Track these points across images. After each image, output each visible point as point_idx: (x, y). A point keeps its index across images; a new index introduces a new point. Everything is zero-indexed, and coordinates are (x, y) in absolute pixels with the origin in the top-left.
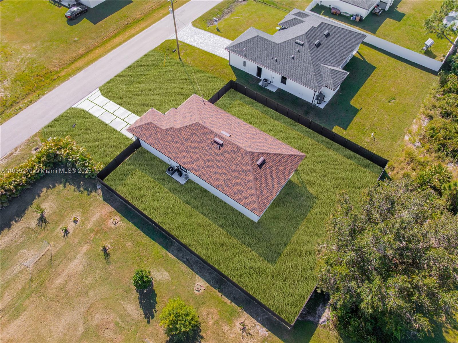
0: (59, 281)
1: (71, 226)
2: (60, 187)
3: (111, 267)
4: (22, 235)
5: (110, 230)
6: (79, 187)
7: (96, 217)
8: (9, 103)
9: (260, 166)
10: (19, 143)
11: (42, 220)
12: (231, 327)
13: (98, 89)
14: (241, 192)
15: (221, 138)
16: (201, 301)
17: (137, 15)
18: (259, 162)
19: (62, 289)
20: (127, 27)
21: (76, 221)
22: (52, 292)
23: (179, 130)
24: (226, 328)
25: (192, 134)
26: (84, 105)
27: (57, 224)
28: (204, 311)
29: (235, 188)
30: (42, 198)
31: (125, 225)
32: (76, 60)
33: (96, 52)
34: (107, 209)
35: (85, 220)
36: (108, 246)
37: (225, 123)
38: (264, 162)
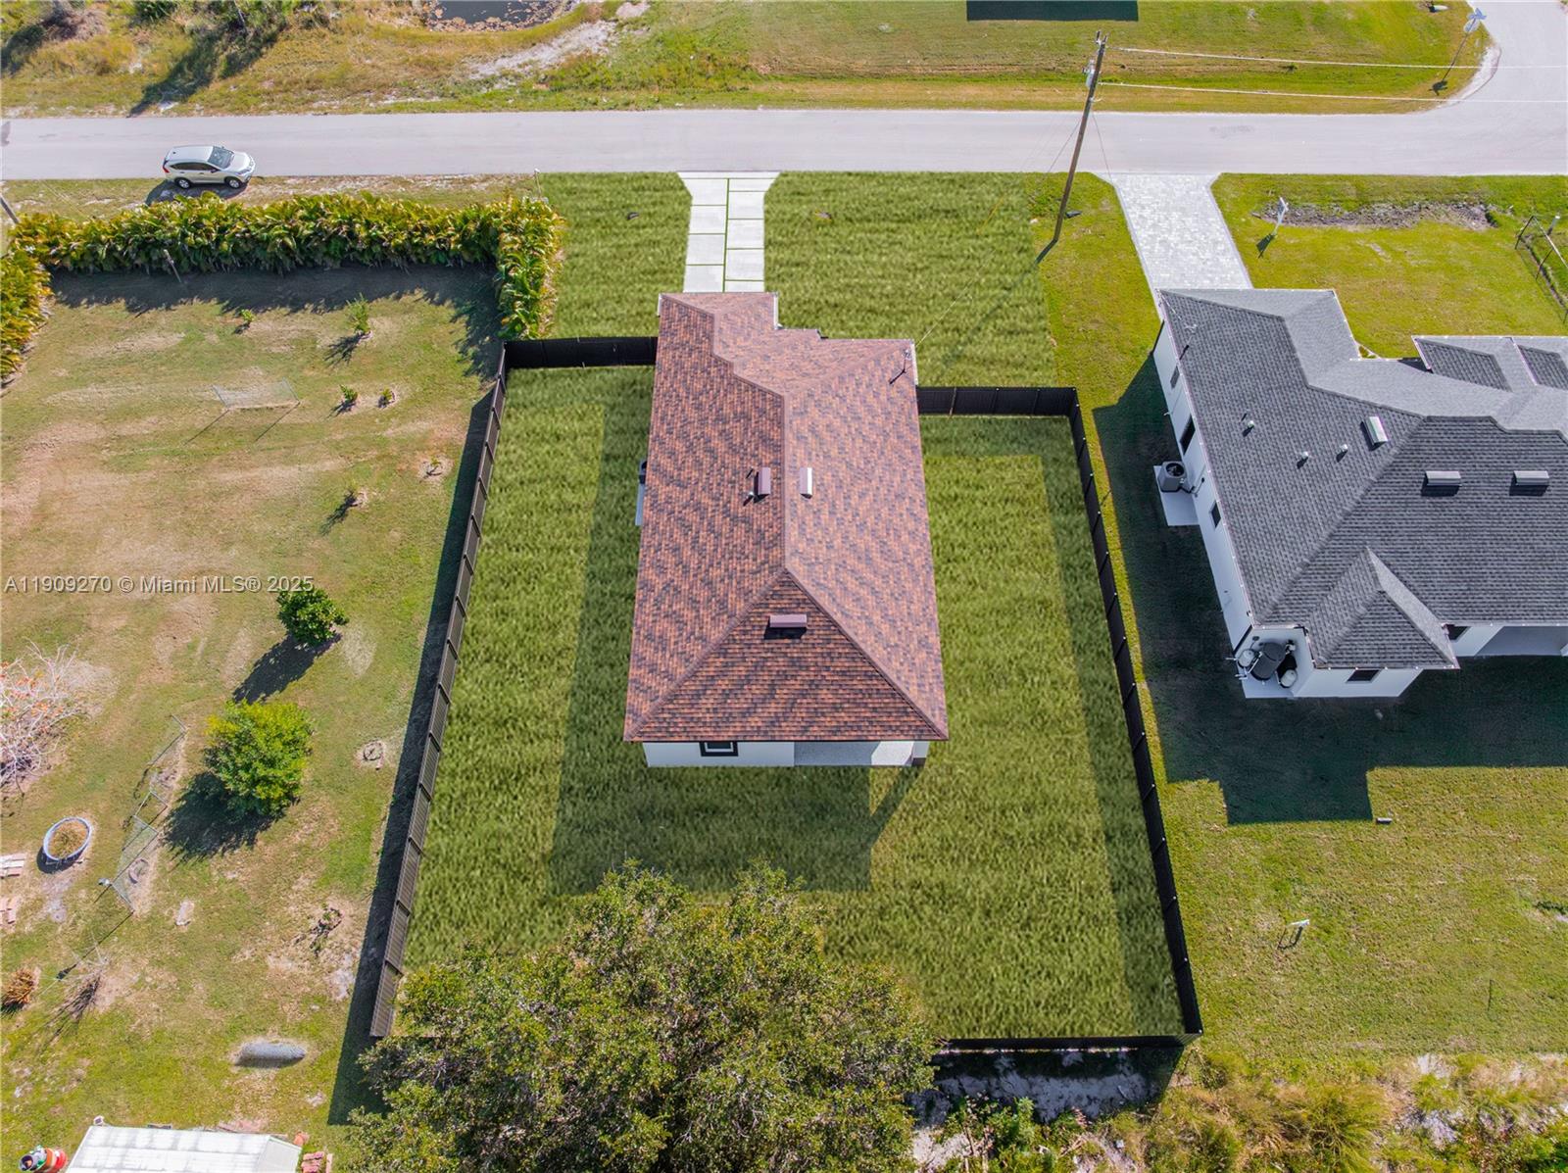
0: (230, 477)
1: (366, 402)
2: (446, 311)
3: (316, 544)
4: (290, 342)
5: (408, 474)
7: (421, 426)
8: (594, 77)
9: (773, 632)
11: (347, 346)
12: (313, 895)
13: (776, 174)
14: (660, 643)
15: (779, 486)
16: (342, 780)
18: (777, 619)
21: (384, 402)
23: (736, 382)
24: (303, 883)
26: (702, 189)
27: (354, 377)
28: (321, 803)
29: (664, 625)
30: (397, 305)
31: (440, 493)
32: (825, 77)
33: (889, 89)
34: (455, 430)
35: (403, 415)
36: (364, 498)
37: (857, 461)
38: (795, 632)
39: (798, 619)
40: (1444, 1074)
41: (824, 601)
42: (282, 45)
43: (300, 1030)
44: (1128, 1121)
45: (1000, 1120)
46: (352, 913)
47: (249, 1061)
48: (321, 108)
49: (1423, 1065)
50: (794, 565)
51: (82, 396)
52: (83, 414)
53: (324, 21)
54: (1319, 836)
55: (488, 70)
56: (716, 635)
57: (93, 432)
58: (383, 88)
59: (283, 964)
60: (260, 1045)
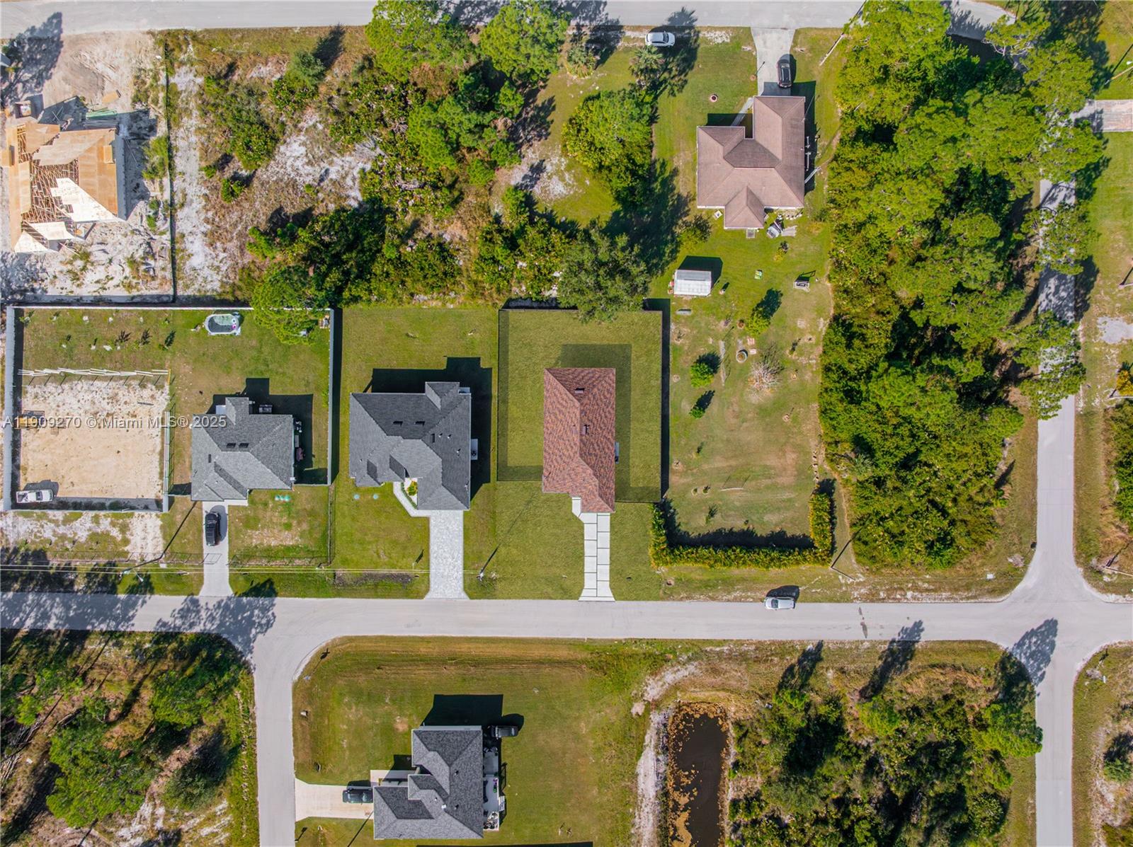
0: (733, 463)
1: (700, 491)
2: (683, 528)
3: (703, 440)
4: (730, 516)
5: (684, 463)
6: (673, 514)
7: (683, 481)
8: (650, 661)
9: (583, 389)
10: (675, 603)
11: (712, 514)
12: (683, 345)
13: (581, 599)
14: (608, 390)
15: (581, 430)
16: (682, 372)
17: (452, 671)
18: (581, 392)
19: (735, 456)
20: (477, 663)
21: (696, 490)
22: (741, 461)
23: (592, 467)
24: (686, 348)
25: (590, 454)
26: (606, 592)
27: (706, 501)
28: (685, 366)
29: (608, 396)
30: (699, 531)
31: (674, 457)
32: (559, 662)
33: (537, 653)
34: (673, 479)
35: (690, 486)
36: (694, 455)
37: (561, 441)
38: (577, 389)
39: (577, 392)
40: (448, 304)
41: (571, 396)
42: (774, 684)
43: (680, 316)
44: (514, 297)
45: (539, 297)
46: (673, 340)
47: (689, 310)
48: (752, 644)
49: (452, 306)
50: (577, 404)
51: (786, 495)
52: (784, 488)
53: (761, 698)
54: (460, 354)
55: (691, 668)
56: (596, 390)
57: (780, 480)
58: (730, 657)
59: (685, 330)
60: (687, 313)
